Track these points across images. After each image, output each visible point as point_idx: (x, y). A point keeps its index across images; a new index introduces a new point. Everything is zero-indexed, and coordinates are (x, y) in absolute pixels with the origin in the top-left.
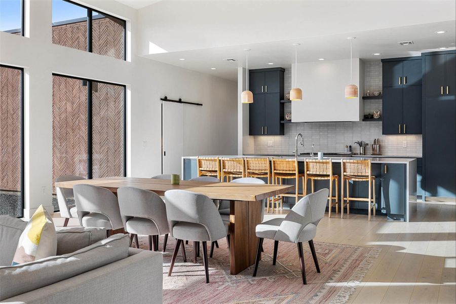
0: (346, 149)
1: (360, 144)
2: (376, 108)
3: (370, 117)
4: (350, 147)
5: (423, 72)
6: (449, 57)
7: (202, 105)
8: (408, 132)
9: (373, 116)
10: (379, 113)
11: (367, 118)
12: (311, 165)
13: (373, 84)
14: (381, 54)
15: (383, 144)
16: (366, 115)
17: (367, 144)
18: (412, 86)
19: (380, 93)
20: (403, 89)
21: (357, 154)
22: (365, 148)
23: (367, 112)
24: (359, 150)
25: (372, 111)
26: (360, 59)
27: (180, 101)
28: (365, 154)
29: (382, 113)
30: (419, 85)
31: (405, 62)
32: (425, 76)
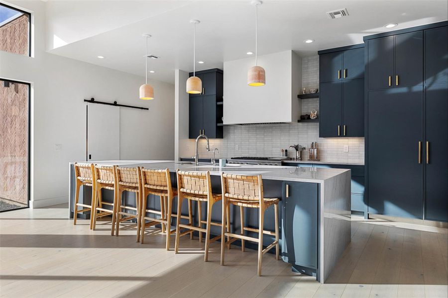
0: (281, 153)
1: (297, 148)
2: (312, 108)
3: (306, 117)
4: (286, 151)
5: (366, 61)
6: (399, 39)
7: (148, 109)
8: (348, 134)
9: (309, 116)
10: (316, 113)
11: (304, 119)
12: (185, 180)
13: (310, 81)
14: (314, 40)
15: (321, 148)
16: (303, 116)
17: (305, 148)
18: (353, 80)
19: (317, 90)
20: (342, 84)
21: (294, 159)
22: (301, 152)
23: (304, 112)
24: (295, 154)
25: (309, 111)
26: (292, 51)
27: (115, 104)
28: (301, 160)
29: (318, 113)
30: (361, 78)
31: (345, 53)
32: (368, 66)
